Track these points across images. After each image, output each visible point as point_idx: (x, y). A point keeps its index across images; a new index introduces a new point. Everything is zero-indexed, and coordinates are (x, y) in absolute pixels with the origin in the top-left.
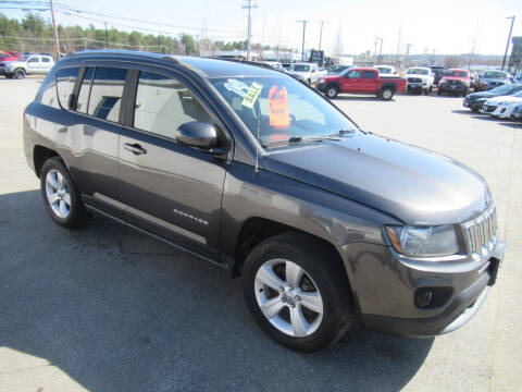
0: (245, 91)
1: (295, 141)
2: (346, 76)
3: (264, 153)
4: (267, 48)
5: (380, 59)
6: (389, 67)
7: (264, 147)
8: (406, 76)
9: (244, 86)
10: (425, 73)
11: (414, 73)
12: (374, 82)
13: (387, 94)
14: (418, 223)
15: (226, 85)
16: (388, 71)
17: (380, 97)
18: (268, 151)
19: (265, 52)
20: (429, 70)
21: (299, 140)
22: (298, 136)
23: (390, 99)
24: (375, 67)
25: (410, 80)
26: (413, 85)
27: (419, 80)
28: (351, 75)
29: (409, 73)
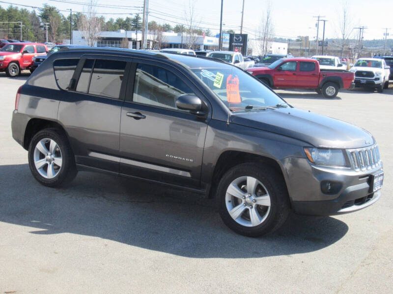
0: (214, 78)
1: (249, 108)
2: (278, 69)
3: (231, 114)
4: (167, 28)
5: (323, 46)
6: (332, 57)
7: (231, 111)
8: (354, 69)
9: (213, 75)
10: (378, 65)
11: (364, 65)
12: (314, 75)
13: (330, 90)
14: (321, 146)
15: (201, 73)
16: (332, 63)
17: (322, 95)
18: (233, 113)
19: (165, 34)
20: (383, 61)
21: (251, 108)
22: (251, 106)
23: (334, 97)
24: (316, 57)
25: (359, 73)
26: (363, 80)
27: (370, 74)
28: (285, 67)
29: (358, 65)
